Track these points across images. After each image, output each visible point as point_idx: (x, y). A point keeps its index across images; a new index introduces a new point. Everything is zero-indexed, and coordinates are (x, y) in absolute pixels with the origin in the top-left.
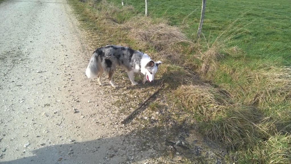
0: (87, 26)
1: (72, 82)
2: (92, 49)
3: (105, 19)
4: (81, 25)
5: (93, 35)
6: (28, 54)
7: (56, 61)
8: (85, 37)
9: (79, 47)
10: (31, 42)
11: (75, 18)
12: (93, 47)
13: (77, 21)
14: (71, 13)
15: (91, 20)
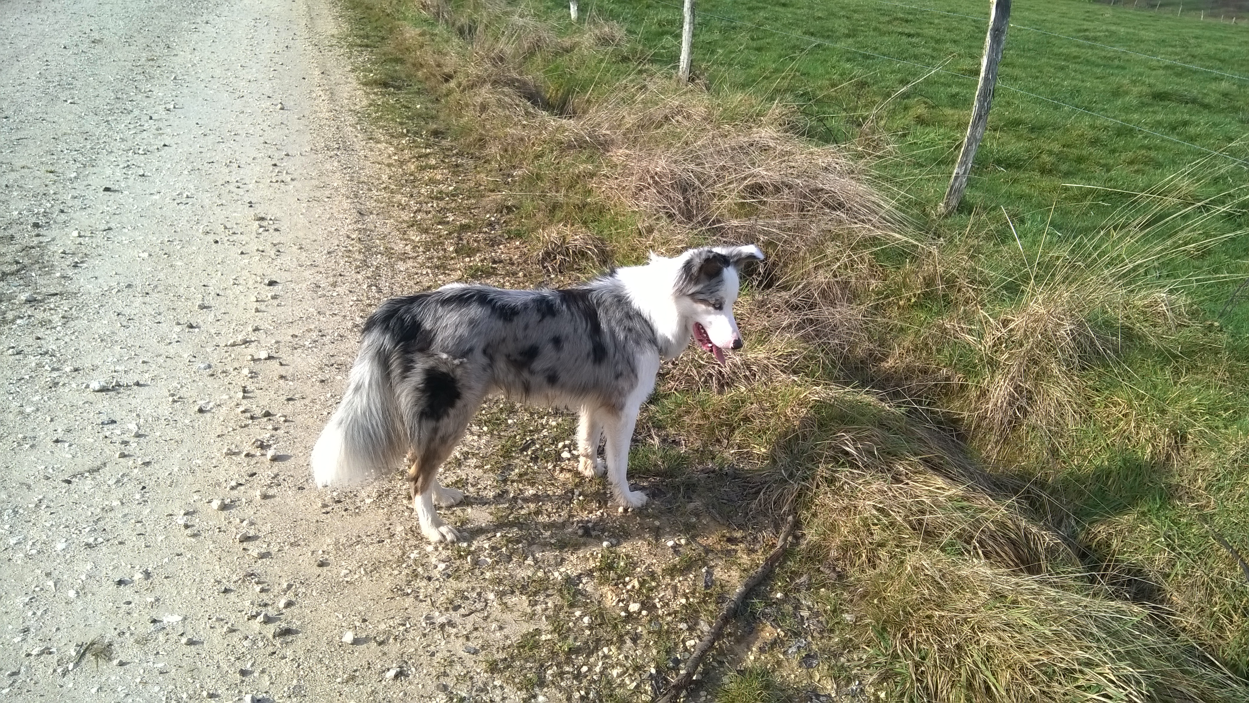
0: (401, 116)
1: (277, 467)
2: (408, 248)
3: (488, 86)
4: (371, 105)
5: (422, 169)
6: (75, 266)
7: (211, 318)
8: (385, 177)
9: (343, 232)
10: (107, 189)
11: (349, 68)
12: (415, 236)
13: (355, 84)
14: (334, 42)
15: (420, 82)
